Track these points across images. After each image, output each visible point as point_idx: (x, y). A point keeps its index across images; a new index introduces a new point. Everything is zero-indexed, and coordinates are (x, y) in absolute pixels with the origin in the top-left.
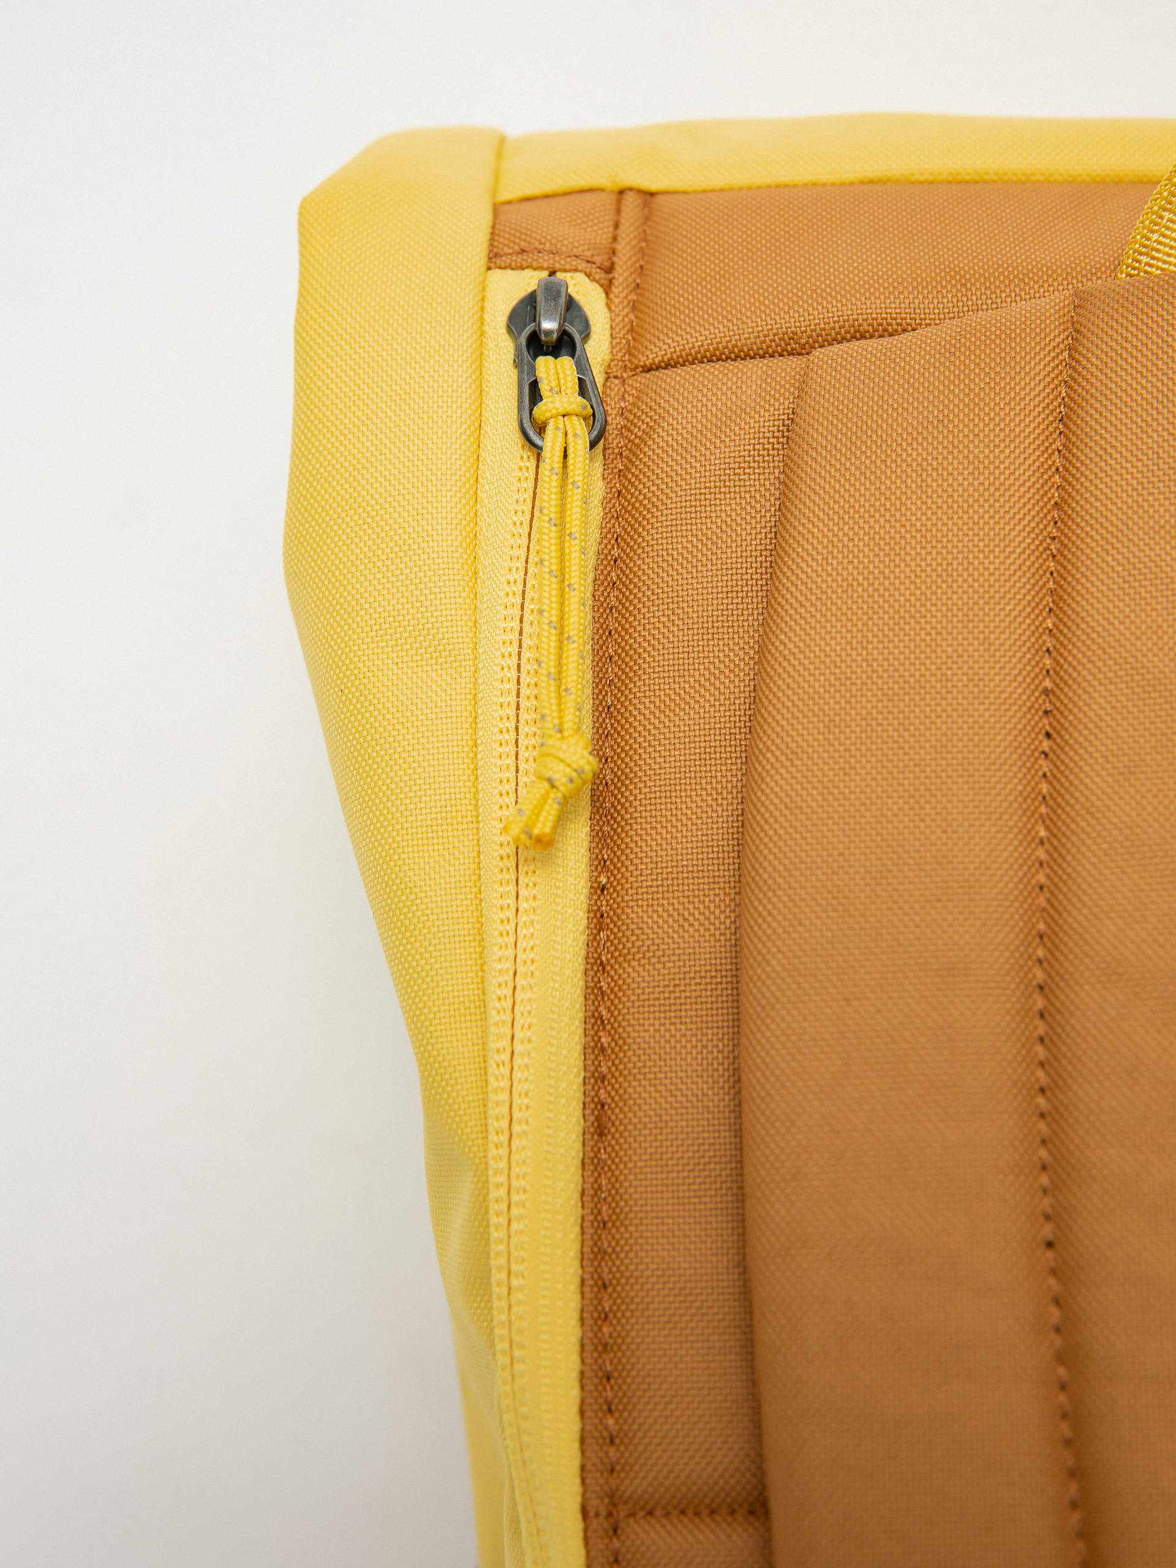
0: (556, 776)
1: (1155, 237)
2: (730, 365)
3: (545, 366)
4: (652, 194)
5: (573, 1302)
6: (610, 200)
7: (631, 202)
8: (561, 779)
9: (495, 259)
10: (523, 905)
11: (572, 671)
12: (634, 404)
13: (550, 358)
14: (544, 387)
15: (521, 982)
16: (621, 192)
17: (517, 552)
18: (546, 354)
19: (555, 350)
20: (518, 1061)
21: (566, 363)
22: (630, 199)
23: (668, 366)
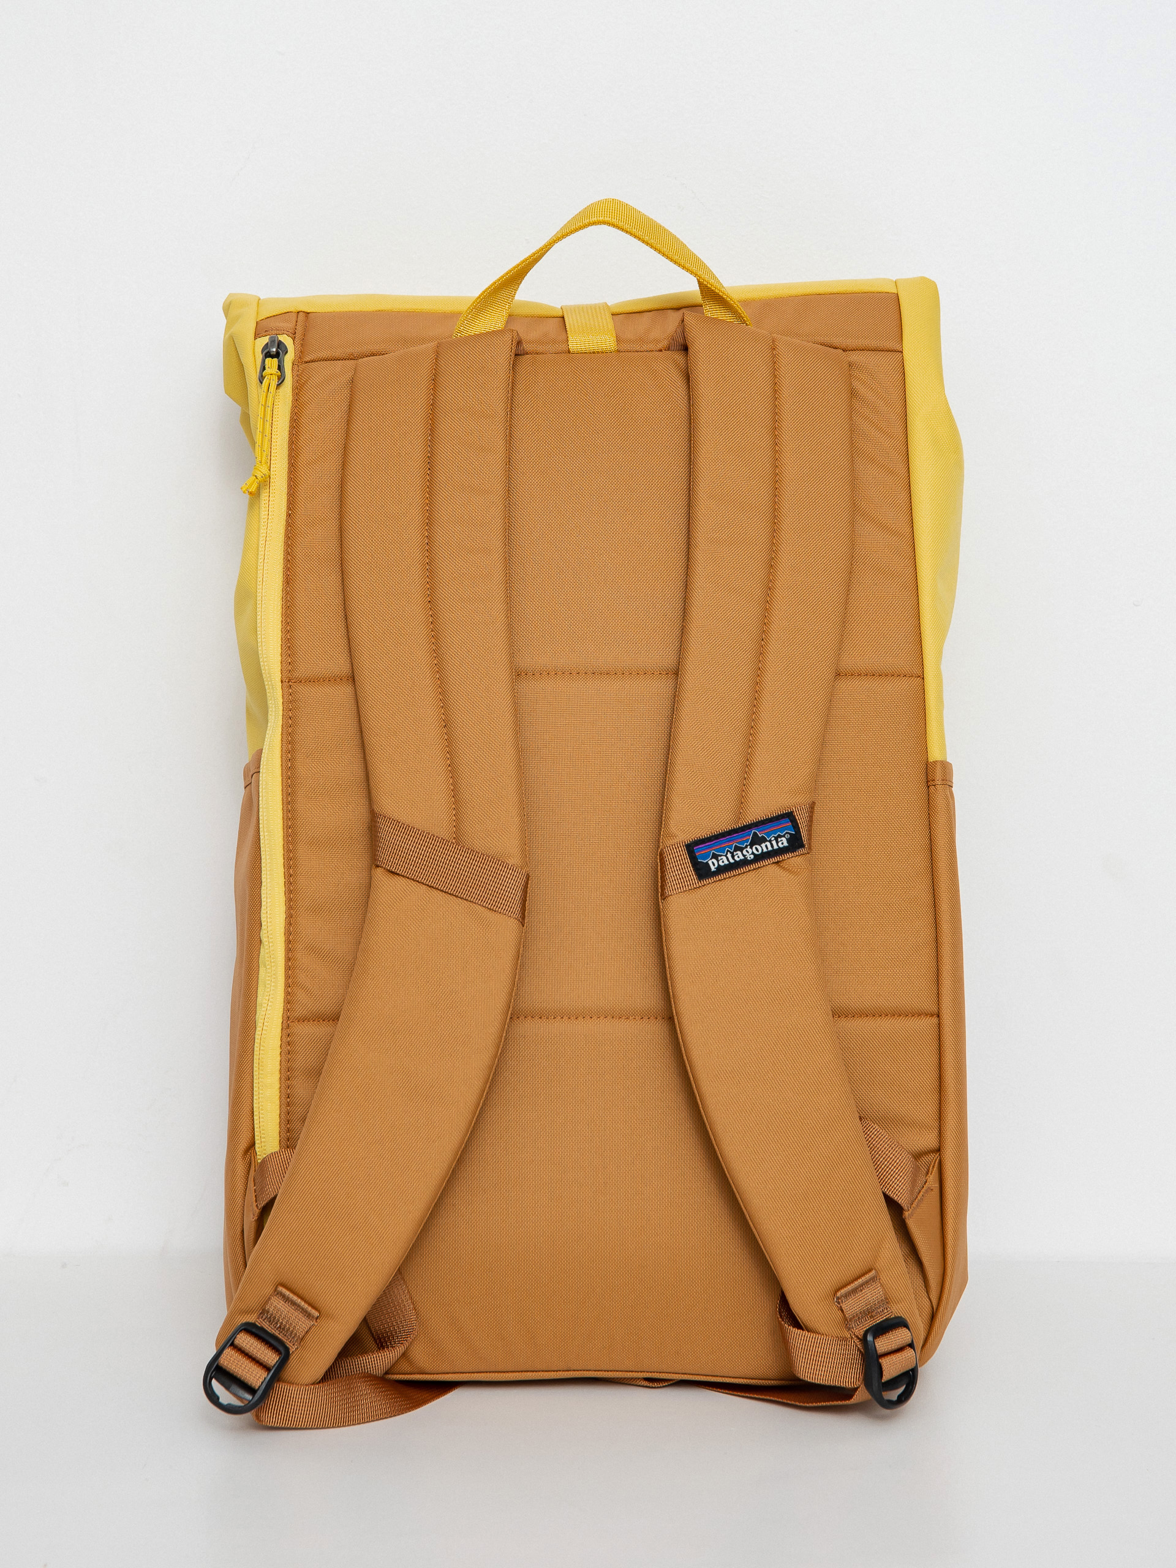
0: (257, 475)
1: (462, 328)
2: (332, 362)
3: (268, 360)
4: (308, 313)
5: (280, 626)
6: (295, 315)
7: (301, 317)
8: (259, 477)
9: (257, 336)
10: (270, 517)
11: (266, 445)
12: (302, 373)
13: (270, 359)
14: (266, 367)
15: (268, 539)
16: (298, 312)
17: (276, 416)
18: (269, 357)
19: (272, 357)
20: (265, 561)
21: (276, 360)
22: (301, 314)
23: (312, 361)
